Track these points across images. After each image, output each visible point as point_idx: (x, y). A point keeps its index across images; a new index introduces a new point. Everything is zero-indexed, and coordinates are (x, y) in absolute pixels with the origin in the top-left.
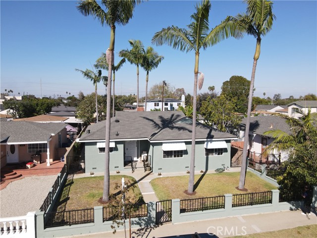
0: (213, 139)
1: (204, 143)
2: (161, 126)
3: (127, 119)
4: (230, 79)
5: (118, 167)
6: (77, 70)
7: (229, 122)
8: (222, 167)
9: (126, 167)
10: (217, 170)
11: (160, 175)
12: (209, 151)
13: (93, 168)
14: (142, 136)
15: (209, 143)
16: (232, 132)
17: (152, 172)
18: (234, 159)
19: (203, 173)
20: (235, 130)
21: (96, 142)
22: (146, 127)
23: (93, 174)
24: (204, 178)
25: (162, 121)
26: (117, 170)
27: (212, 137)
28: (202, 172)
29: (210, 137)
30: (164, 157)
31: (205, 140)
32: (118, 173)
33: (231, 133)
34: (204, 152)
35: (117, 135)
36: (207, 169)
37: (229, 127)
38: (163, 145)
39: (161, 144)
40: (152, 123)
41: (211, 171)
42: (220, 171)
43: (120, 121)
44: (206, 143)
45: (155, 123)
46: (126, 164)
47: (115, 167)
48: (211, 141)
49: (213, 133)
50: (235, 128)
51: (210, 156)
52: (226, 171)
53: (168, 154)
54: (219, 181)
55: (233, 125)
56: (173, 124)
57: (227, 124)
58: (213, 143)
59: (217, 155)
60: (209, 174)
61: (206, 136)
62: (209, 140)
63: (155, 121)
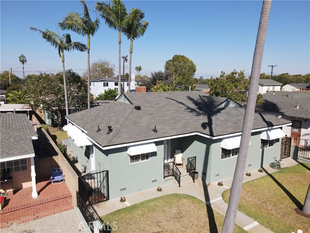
1: (261, 133)
5: (156, 181)
6: (32, 29)
8: (274, 161)
9: (166, 178)
13: (121, 190)
21: (127, 147)
27: (271, 124)
30: (222, 158)
31: (267, 129)
32: (159, 190)
34: (260, 144)
47: (153, 181)
51: (265, 149)
52: (282, 166)
53: (226, 153)
61: (265, 123)
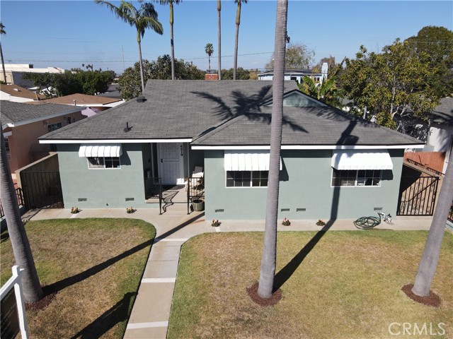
0: (357, 147)
1: (331, 156)
2: (234, 111)
3: (166, 97)
4: (419, 33)
5: (133, 199)
7: (408, 107)
8: (375, 214)
9: (150, 200)
10: (361, 221)
11: (217, 224)
12: (342, 176)
13: (80, 200)
14: (183, 134)
15: (344, 155)
16: (410, 131)
17: (203, 214)
18: (408, 193)
19: (320, 228)
20: (420, 126)
21: (80, 145)
22: (201, 113)
23: (77, 211)
24: (318, 244)
25: (237, 102)
26: (130, 205)
27: (354, 141)
28: (320, 223)
29: (348, 141)
30: (230, 184)
31: (334, 147)
32: (129, 212)
33: (408, 133)
34: (331, 177)
35: (128, 129)
36: (334, 217)
37: (406, 118)
38: (226, 155)
39: (221, 154)
40: (216, 105)
41: (345, 222)
42: (368, 225)
43: (149, 100)
44: (335, 155)
45: (223, 104)
46: (149, 193)
47: (127, 200)
48: (350, 153)
49: (358, 130)
50: (420, 121)
51: (345, 187)
52: (383, 225)
53: (238, 178)
54: (358, 257)
55: (415, 115)
56: (262, 107)
57: (400, 111)
58: (356, 156)
59: (363, 186)
60: (337, 232)
61: (338, 138)
62: (343, 147)
63: (224, 100)
